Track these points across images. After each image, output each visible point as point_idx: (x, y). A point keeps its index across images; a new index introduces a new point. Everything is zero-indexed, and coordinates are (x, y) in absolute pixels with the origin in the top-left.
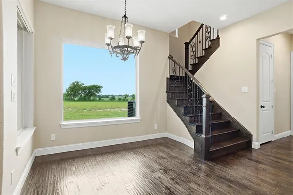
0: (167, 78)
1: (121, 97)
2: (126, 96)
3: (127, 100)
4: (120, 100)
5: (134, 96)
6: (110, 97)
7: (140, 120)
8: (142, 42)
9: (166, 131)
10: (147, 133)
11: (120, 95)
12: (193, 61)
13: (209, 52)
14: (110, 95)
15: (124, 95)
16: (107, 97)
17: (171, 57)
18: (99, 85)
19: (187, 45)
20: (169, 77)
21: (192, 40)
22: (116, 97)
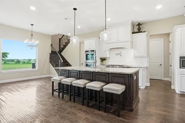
0: (50, 53)
1: (25, 61)
2: (30, 60)
3: (31, 63)
4: (24, 63)
5: (35, 60)
6: (16, 61)
7: (38, 70)
8: (38, 44)
9: (49, 74)
10: (41, 75)
11: (24, 60)
12: (62, 46)
13: (67, 44)
14: (15, 60)
15: (28, 60)
16: (13, 61)
17: (52, 45)
18: (6, 52)
19: (60, 39)
20: (51, 53)
21: (62, 38)
22: (21, 61)
